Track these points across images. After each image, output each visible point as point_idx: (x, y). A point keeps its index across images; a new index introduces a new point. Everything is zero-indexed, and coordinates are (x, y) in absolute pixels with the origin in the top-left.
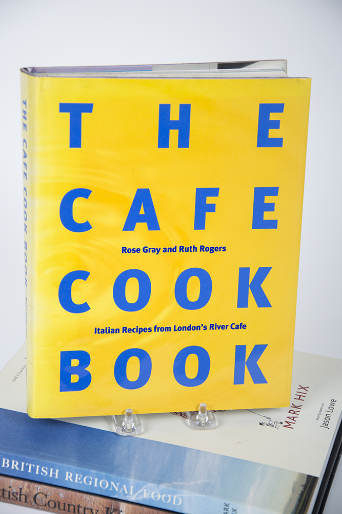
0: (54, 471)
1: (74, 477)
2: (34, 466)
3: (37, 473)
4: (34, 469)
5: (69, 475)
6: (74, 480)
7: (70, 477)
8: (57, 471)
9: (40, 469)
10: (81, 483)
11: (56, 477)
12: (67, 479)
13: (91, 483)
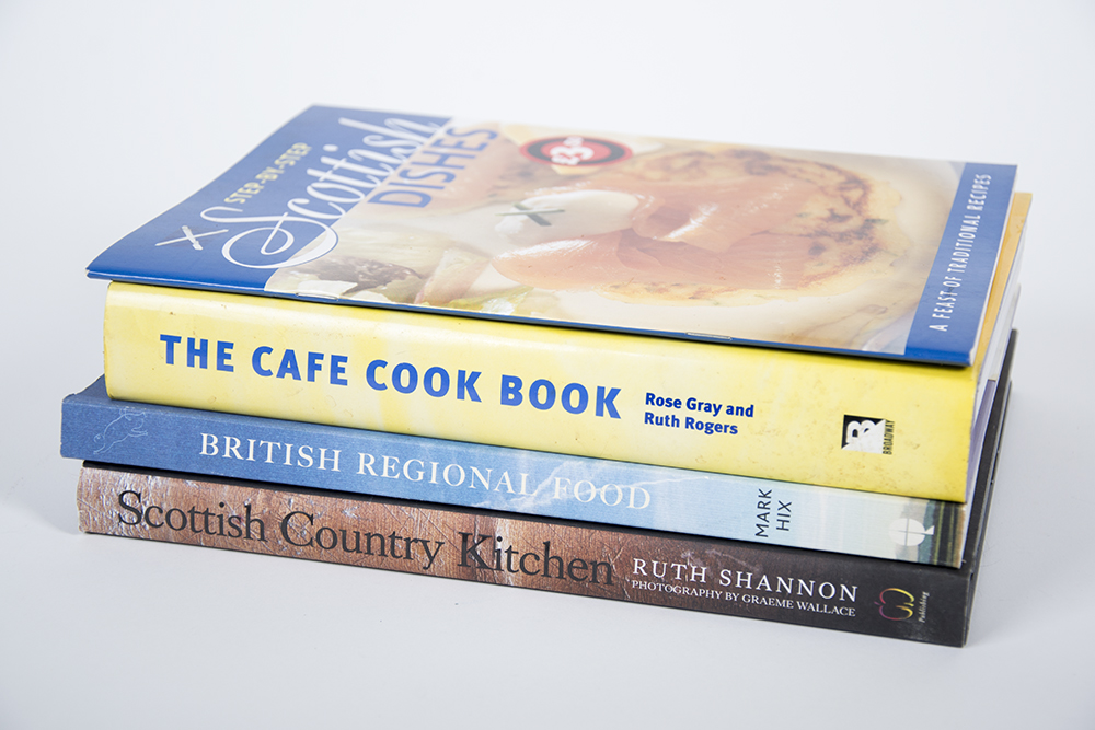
0: (330, 454)
1: (378, 466)
2: (279, 444)
3: (288, 462)
4: (279, 455)
5: (367, 460)
6: (380, 472)
7: (368, 466)
8: (337, 452)
9: (294, 451)
10: (397, 477)
11: (336, 468)
12: (361, 472)
13: (421, 473)
